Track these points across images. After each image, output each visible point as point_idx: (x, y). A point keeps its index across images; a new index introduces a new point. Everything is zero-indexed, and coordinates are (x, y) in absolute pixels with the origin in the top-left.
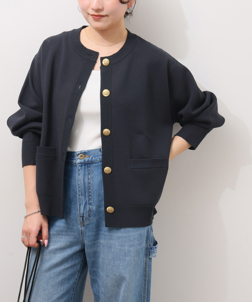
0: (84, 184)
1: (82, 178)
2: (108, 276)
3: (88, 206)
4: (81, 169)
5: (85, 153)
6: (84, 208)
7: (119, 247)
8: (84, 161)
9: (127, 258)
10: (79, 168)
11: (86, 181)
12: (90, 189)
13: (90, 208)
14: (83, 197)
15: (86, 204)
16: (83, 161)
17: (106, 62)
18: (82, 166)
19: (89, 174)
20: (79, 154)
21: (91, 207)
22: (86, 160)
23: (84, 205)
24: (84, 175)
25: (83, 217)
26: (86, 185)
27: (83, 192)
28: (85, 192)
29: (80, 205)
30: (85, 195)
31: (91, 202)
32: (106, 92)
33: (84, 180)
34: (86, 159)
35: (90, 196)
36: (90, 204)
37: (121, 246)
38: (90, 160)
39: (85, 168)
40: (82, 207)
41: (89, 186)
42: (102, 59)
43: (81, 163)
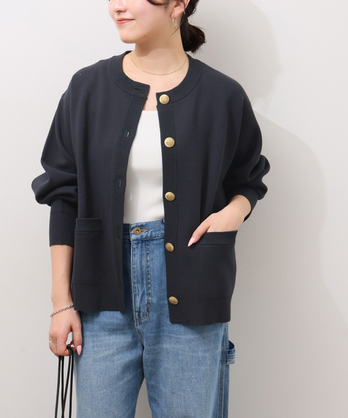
0: (142, 268)
1: (138, 261)
2: (173, 393)
3: (146, 298)
4: (137, 248)
5: (142, 226)
6: (141, 300)
7: (191, 354)
8: (142, 236)
9: (202, 368)
10: (135, 246)
11: (144, 263)
12: (148, 274)
13: (148, 300)
14: (139, 285)
15: (143, 295)
16: (139, 236)
17: (164, 99)
18: (138, 244)
19: (148, 254)
20: (134, 228)
21: (150, 298)
22: (144, 236)
23: (140, 295)
24: (141, 255)
25: (139, 312)
26: (144, 269)
27: (140, 278)
28: (142, 279)
29: (135, 296)
30: (143, 283)
31: (150, 291)
32: (169, 142)
33: (141, 262)
34: (144, 234)
35: (149, 283)
36: (149, 294)
37: (193, 351)
38: (149, 235)
39: (142, 247)
40: (138, 299)
41: (148, 271)
42: (158, 95)
43: (137, 240)
